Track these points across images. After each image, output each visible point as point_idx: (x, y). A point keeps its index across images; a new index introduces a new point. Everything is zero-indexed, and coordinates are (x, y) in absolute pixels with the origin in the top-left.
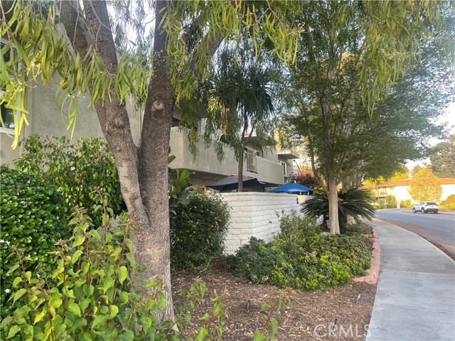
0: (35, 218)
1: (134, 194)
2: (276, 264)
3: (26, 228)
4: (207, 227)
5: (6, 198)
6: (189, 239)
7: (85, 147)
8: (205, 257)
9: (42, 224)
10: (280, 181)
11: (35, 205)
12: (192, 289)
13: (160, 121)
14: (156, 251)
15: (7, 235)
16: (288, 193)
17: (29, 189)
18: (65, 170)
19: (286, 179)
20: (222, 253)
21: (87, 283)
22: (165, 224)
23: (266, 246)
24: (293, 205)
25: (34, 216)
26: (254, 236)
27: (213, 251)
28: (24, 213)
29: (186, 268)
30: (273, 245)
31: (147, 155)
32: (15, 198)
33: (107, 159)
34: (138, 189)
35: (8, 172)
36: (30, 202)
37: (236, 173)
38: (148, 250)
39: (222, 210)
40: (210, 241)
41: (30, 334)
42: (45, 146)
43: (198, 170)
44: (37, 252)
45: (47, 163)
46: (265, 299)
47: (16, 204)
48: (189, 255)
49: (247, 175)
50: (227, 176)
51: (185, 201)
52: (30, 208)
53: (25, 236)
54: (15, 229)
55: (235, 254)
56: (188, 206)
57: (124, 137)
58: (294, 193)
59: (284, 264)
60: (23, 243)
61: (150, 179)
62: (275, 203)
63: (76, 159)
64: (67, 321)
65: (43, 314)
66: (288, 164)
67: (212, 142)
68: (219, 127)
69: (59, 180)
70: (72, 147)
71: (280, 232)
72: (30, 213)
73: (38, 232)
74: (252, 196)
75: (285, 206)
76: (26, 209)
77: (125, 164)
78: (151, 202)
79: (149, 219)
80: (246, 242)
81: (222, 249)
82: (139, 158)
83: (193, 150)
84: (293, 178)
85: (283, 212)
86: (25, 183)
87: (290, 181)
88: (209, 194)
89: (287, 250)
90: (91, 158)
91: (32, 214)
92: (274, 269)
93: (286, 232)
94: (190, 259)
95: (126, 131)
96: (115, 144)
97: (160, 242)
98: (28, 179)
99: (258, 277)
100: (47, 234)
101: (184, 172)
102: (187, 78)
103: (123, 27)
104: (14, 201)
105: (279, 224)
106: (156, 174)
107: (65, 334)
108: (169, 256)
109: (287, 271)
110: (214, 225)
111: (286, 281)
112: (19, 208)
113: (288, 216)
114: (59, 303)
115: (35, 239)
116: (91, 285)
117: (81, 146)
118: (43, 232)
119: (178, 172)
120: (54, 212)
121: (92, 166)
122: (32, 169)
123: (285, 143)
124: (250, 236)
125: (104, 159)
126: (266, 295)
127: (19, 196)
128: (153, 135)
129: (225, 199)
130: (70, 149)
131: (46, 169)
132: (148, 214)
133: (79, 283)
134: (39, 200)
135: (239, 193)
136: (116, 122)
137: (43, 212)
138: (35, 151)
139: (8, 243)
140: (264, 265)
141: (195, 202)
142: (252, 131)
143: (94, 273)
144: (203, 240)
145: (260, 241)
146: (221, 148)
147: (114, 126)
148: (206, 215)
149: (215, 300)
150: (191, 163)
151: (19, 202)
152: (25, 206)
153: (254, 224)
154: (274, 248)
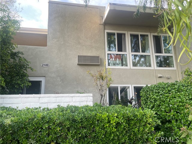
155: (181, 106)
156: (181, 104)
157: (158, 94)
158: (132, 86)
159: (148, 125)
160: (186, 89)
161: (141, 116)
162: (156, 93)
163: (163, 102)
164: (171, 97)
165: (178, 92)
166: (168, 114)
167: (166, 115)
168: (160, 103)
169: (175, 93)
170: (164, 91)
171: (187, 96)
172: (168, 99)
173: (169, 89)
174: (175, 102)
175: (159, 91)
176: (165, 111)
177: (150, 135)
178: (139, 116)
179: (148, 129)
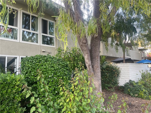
0: (63, 71)
1: (89, 64)
2: (140, 90)
3: (60, 74)
4: (112, 75)
5: (55, 65)
6: (106, 80)
7: (73, 50)
8: (112, 86)
9: (64, 73)
10: (140, 59)
11: (62, 68)
12: (113, 96)
13: (97, 40)
14: (97, 83)
15: (56, 76)
16: (144, 63)
17: (60, 63)
18: (68, 57)
19: (142, 58)
20: (118, 85)
21: (80, 91)
22: (100, 74)
23: (136, 83)
24: (146, 68)
25: (62, 71)
26: (131, 79)
27: (115, 84)
28: (60, 70)
29: (105, 89)
30: (139, 83)
31: (93, 52)
32: (57, 65)
33: (79, 53)
34: (90, 63)
35: (55, 58)
36: (61, 67)
37: (122, 56)
38: (94, 82)
39: (118, 70)
40: (114, 80)
41: (65, 105)
42: (63, 50)
43: (108, 56)
44: (63, 81)
45: (63, 55)
46: (137, 103)
47: (58, 67)
48: (106, 85)
49: (127, 57)
50: (119, 58)
51: (104, 67)
52: (61, 68)
53: (60, 76)
54: (58, 74)
55: (123, 86)
56: (105, 68)
57: (86, 46)
58: (146, 63)
59: (144, 90)
60: (60, 78)
61: (94, 59)
62: (138, 67)
63: (71, 54)
64: (75, 102)
65: (69, 100)
66: (143, 52)
67: (114, 46)
68: (116, 40)
69: (66, 60)
70: (70, 50)
71: (141, 78)
72: (61, 70)
73: (63, 75)
74: (129, 65)
75: (143, 68)
76: (60, 69)
77: (86, 55)
78: (94, 67)
79: (94, 72)
80: (128, 81)
81: (118, 83)
82: (90, 53)
83: (107, 49)
84: (146, 58)
85: (142, 71)
86: (59, 61)
87: (144, 59)
88: (113, 64)
89: (145, 85)
90: (75, 53)
91: (62, 70)
92: (140, 92)
93: (144, 78)
94: (107, 86)
95: (86, 44)
96: (83, 49)
97: (98, 80)
98: (60, 60)
99: (133, 94)
100: (66, 76)
101: (103, 57)
102: (107, 25)
103: (83, 11)
104: (57, 66)
105: (141, 75)
106: (96, 58)
107: (75, 106)
108: (101, 85)
109: (145, 93)
110: (115, 75)
111: (145, 97)
112: (58, 68)
113: (144, 72)
114: (73, 97)
115: (63, 77)
116: (81, 92)
117: (72, 50)
118: (65, 75)
119: (101, 57)
120: (67, 70)
121: (75, 56)
122: (60, 57)
123: (143, 45)
124: (129, 79)
125: (78, 53)
126: (137, 101)
127: (58, 65)
128: (95, 45)
129: (119, 66)
130: (69, 51)
131: (63, 57)
132: (94, 71)
133: (78, 91)
134: (63, 66)
135: (124, 64)
136: (84, 42)
137: (64, 69)
138: (60, 52)
139: (56, 78)
140: (136, 90)
141: (108, 67)
142: (128, 41)
143: (82, 88)
144: (111, 80)
145: (133, 81)
146: (117, 48)
147: (83, 43)
148: (112, 71)
149: (123, 101)
150: (105, 53)
151: (58, 66)
152: (60, 68)
153: (130, 75)
154: (139, 84)
155: (45, 71)
156: (45, 70)
157: (32, 63)
158: (19, 57)
159: (16, 87)
160: (51, 60)
161: (11, 80)
162: (30, 62)
163: (33, 69)
164: (40, 65)
165: (46, 62)
166: (35, 77)
167: (34, 78)
168: (32, 69)
169: (44, 63)
170: (36, 61)
171: (50, 64)
172: (38, 67)
173: (41, 59)
174: (42, 69)
175: (33, 61)
176: (34, 75)
177: (17, 94)
178: (9, 80)
179: (15, 90)
